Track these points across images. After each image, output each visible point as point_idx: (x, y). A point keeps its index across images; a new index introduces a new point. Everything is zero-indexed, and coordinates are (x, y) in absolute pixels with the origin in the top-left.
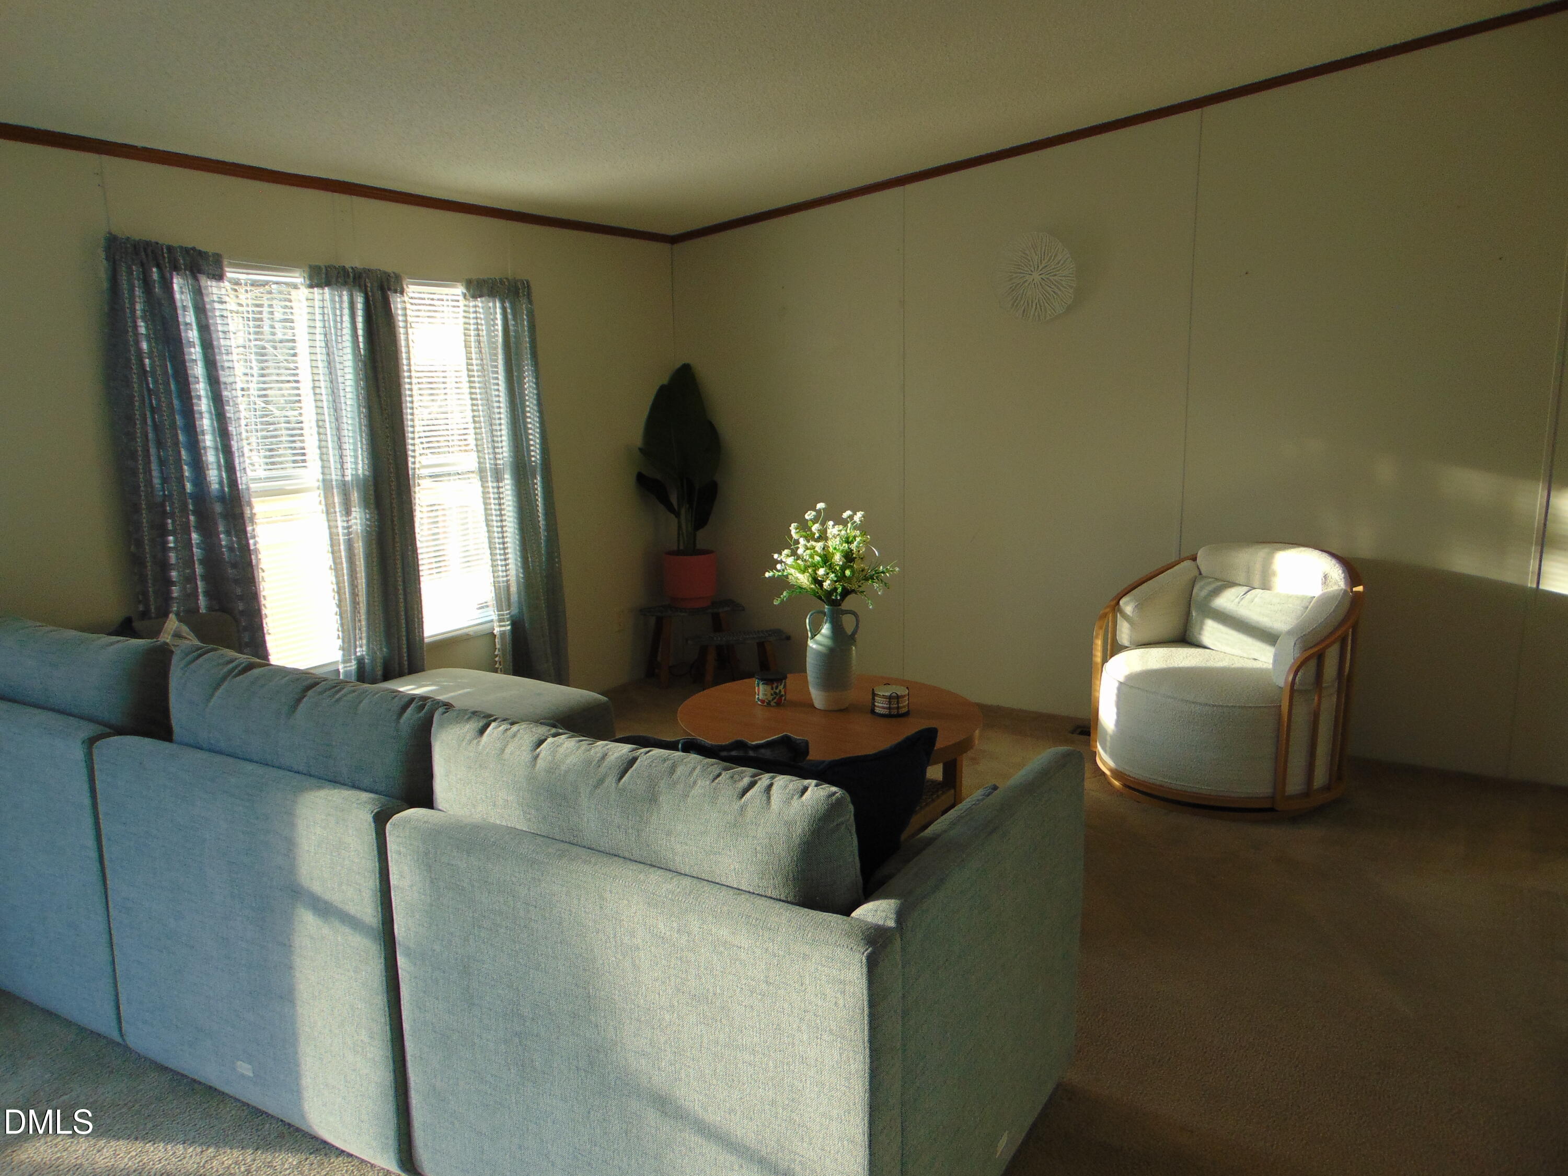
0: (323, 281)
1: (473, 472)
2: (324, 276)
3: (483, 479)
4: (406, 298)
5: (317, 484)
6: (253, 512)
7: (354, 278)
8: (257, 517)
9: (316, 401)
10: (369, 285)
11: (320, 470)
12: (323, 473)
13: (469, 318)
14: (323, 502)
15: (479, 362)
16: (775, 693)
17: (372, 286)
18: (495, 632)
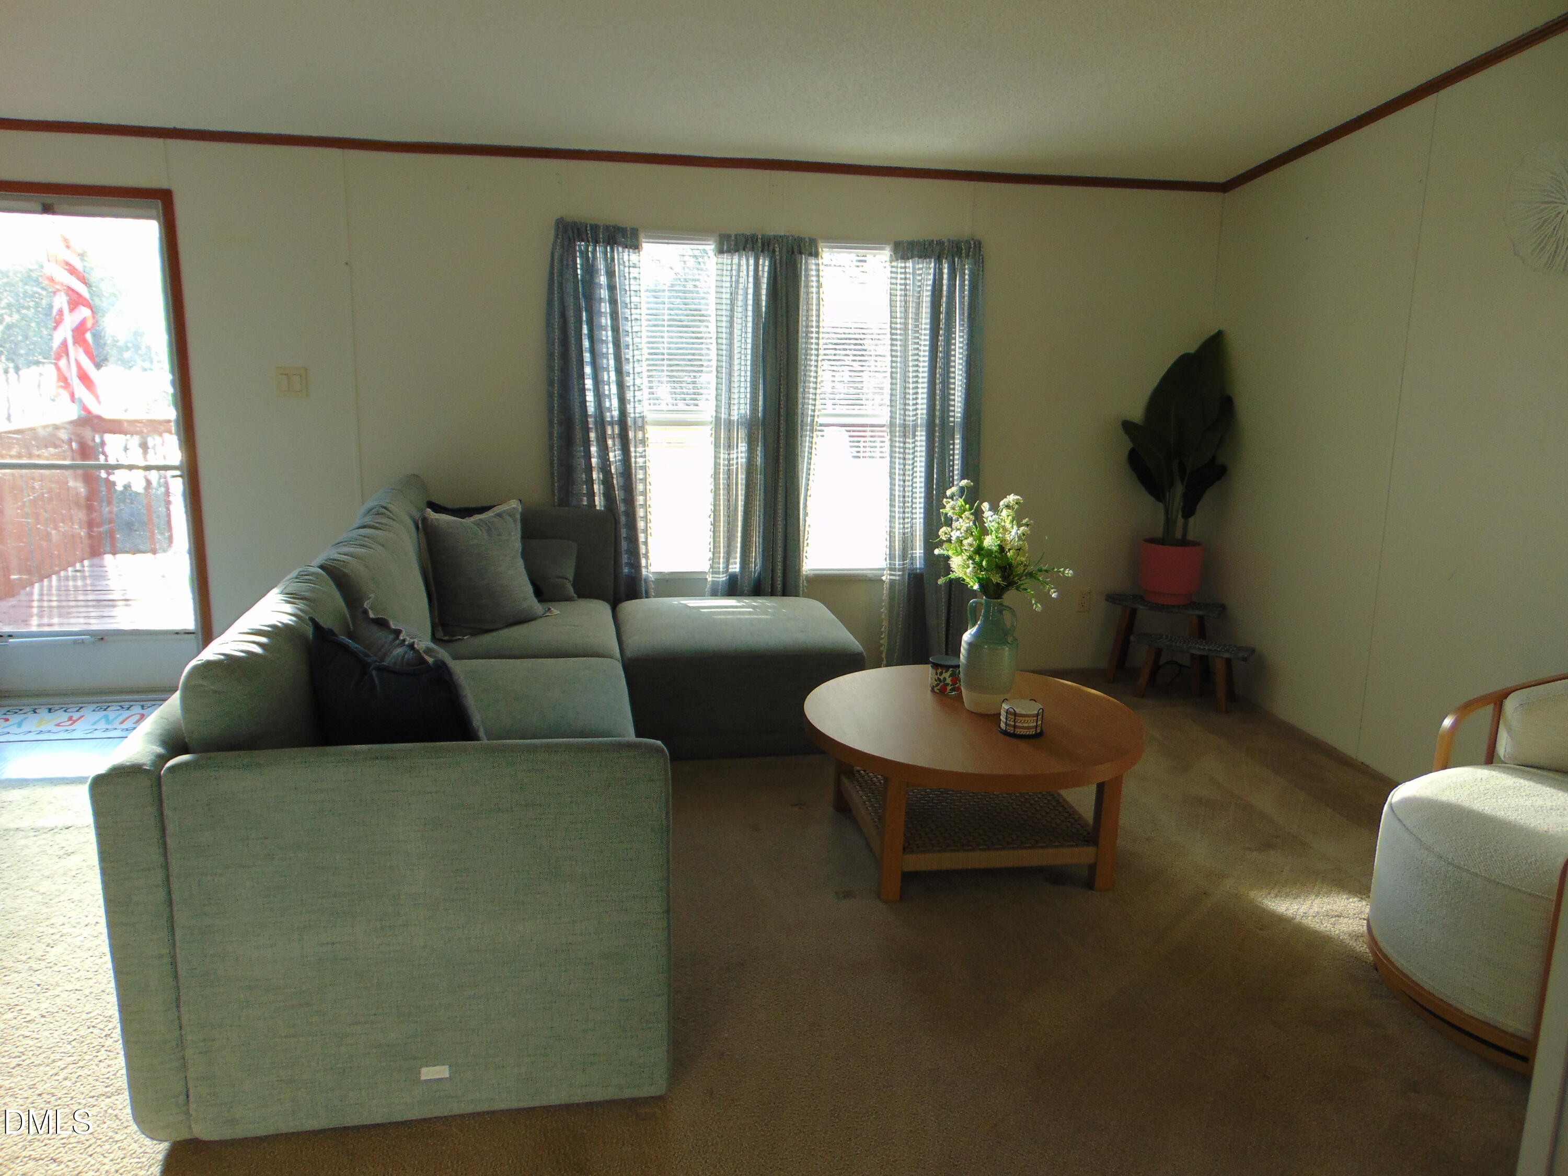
0: (732, 247)
1: (883, 426)
2: (733, 243)
3: (892, 432)
4: (820, 261)
5: (710, 419)
6: (646, 436)
7: (763, 244)
8: (650, 441)
9: (717, 349)
10: (777, 249)
11: (714, 408)
12: (716, 411)
13: (896, 278)
14: (713, 435)
15: (903, 321)
16: (939, 679)
17: (780, 251)
18: (884, 578)
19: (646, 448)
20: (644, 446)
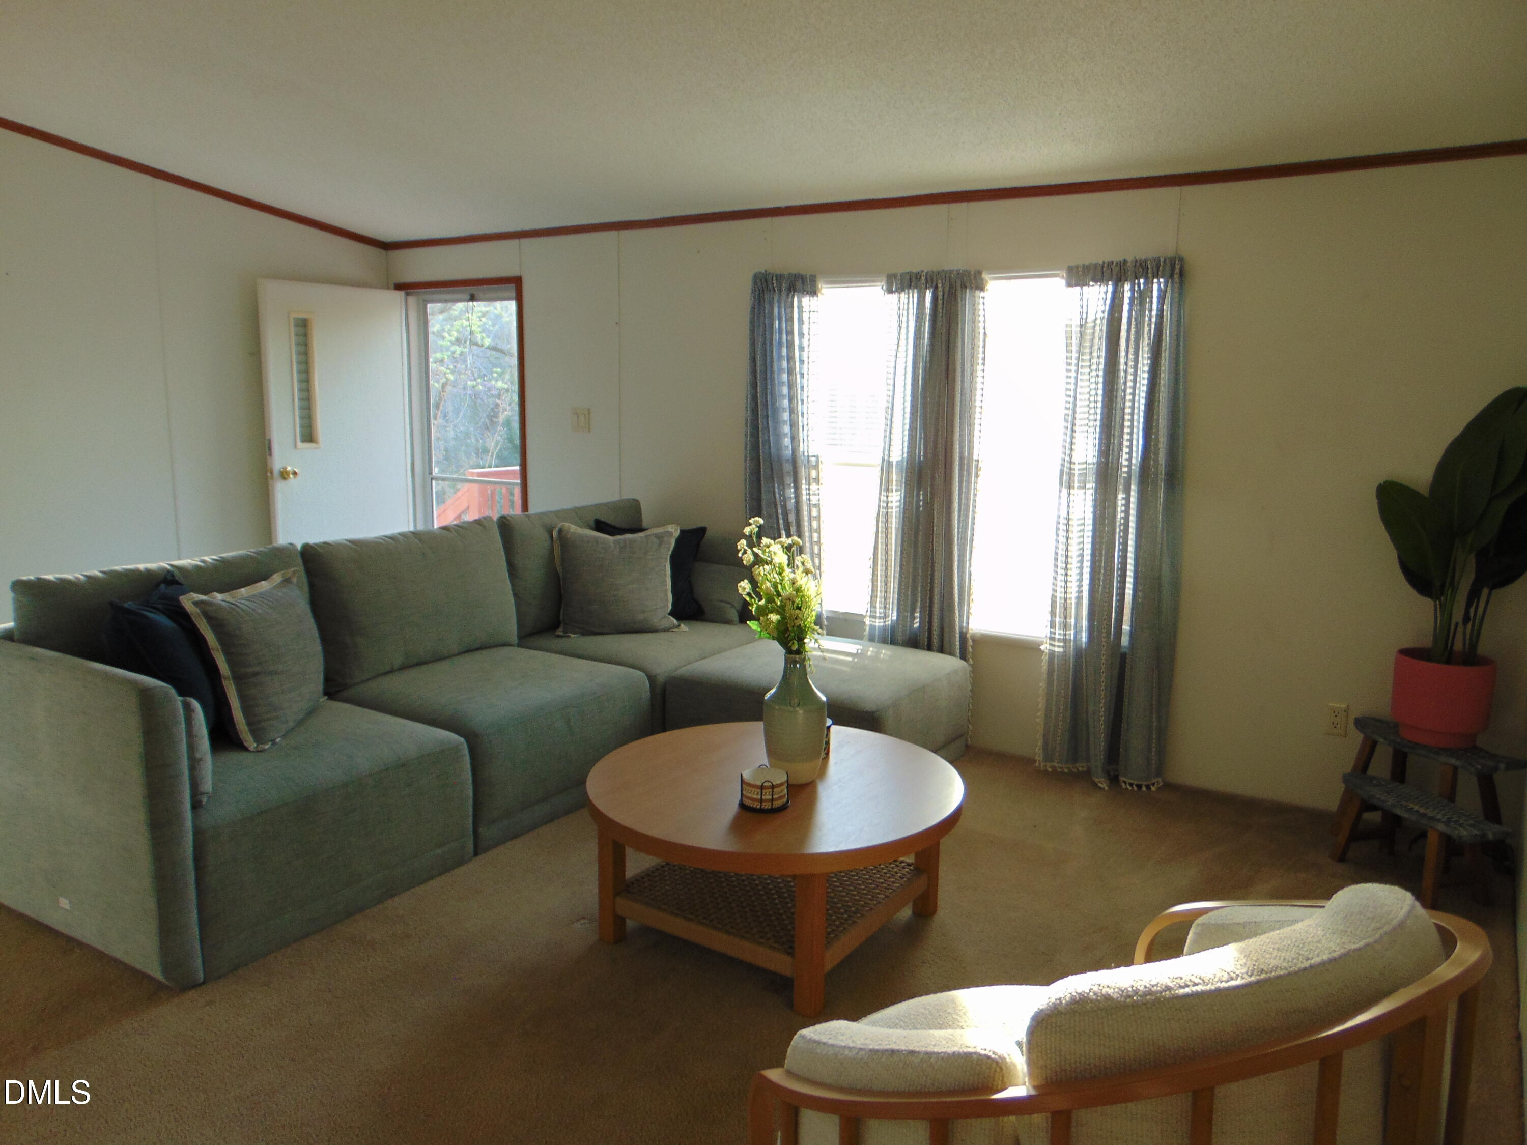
0: (900, 286)
2: (900, 282)
4: (986, 294)
7: (927, 280)
8: (824, 479)
17: (943, 285)
18: (1042, 648)
19: (820, 487)
20: (818, 483)
